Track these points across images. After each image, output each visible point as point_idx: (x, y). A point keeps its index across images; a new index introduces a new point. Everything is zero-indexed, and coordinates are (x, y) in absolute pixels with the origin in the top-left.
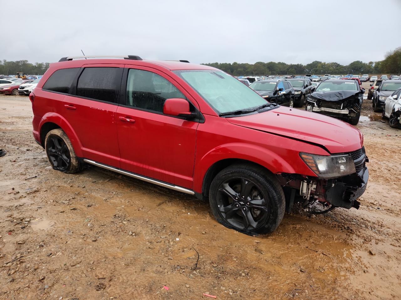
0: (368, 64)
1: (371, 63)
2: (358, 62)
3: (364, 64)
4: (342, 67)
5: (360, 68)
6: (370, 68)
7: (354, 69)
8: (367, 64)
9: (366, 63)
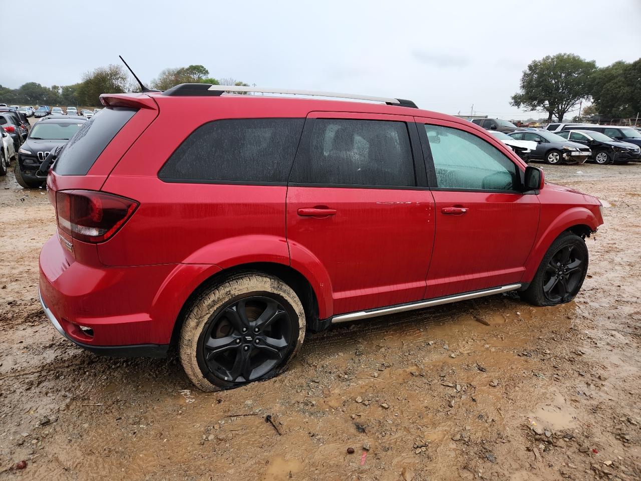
0: (51, 89)
1: (55, 87)
2: (33, 84)
3: (45, 89)
4: (7, 91)
5: (41, 95)
6: (56, 95)
7: (31, 96)
8: (49, 89)
9: (48, 87)
